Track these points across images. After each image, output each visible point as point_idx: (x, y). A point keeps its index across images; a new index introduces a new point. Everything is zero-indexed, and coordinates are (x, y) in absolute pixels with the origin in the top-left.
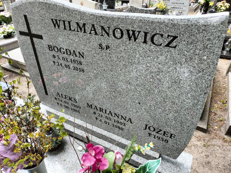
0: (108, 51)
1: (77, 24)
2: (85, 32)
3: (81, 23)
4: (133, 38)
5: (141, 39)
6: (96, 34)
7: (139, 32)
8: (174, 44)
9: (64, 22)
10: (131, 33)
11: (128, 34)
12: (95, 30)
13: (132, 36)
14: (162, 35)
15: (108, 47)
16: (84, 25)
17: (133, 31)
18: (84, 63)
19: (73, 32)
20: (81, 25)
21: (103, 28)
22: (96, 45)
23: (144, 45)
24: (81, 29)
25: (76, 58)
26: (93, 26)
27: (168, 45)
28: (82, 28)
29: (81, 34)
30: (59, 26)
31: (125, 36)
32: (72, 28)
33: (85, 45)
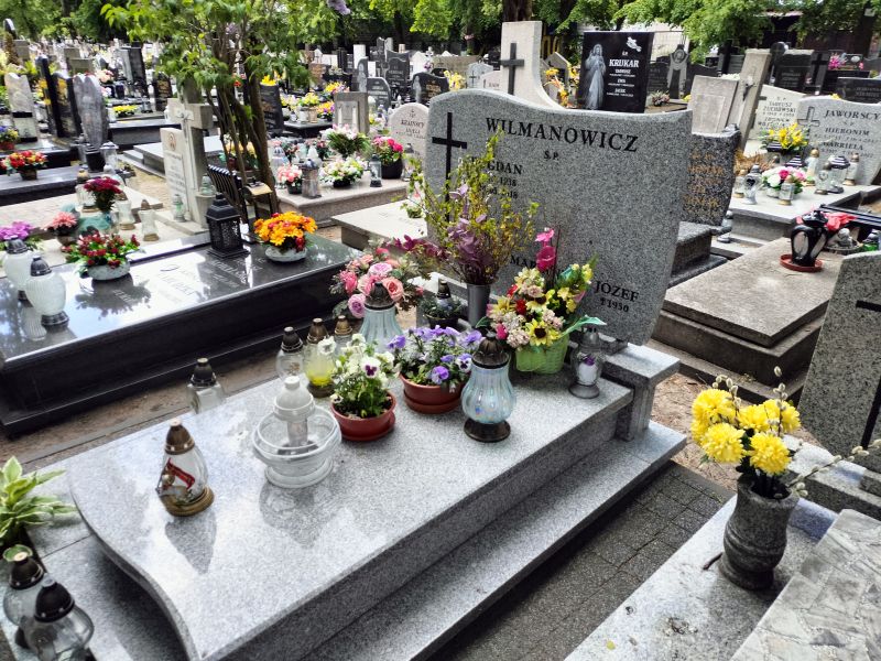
0: (556, 161)
1: (521, 124)
2: (529, 135)
3: (527, 122)
4: (588, 141)
5: (597, 141)
6: (543, 137)
7: (596, 132)
8: (634, 146)
9: (504, 121)
10: (587, 134)
11: (584, 136)
12: (543, 132)
13: (588, 138)
14: (621, 136)
15: (556, 155)
16: (530, 125)
17: (590, 132)
18: (519, 182)
19: (513, 136)
20: (526, 126)
21: (553, 129)
22: (541, 152)
23: (601, 150)
24: (524, 132)
25: (509, 175)
26: (541, 126)
27: (627, 149)
28: (525, 129)
29: (523, 138)
30: (495, 129)
31: (580, 139)
32: (513, 131)
33: (526, 154)
